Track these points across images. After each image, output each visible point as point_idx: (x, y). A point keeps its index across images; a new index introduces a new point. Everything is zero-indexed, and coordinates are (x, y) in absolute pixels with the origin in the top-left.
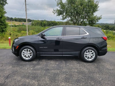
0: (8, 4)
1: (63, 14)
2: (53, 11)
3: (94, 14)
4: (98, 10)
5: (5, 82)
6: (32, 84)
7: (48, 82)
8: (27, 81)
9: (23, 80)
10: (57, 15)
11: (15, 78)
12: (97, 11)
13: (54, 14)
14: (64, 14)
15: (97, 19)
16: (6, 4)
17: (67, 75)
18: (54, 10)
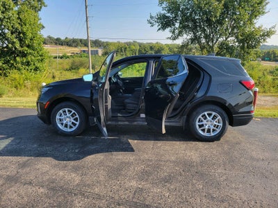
0: (46, 6)
1: (174, 25)
2: (149, 18)
3: (255, 21)
4: (266, 11)
5: (18, 172)
6: (70, 180)
7: (102, 178)
8: (61, 173)
9: (52, 171)
10: (159, 29)
11: (39, 166)
12: (264, 13)
13: (152, 26)
14: (177, 25)
15: (263, 35)
16: (43, 7)
17: (148, 166)
18: (151, 17)
